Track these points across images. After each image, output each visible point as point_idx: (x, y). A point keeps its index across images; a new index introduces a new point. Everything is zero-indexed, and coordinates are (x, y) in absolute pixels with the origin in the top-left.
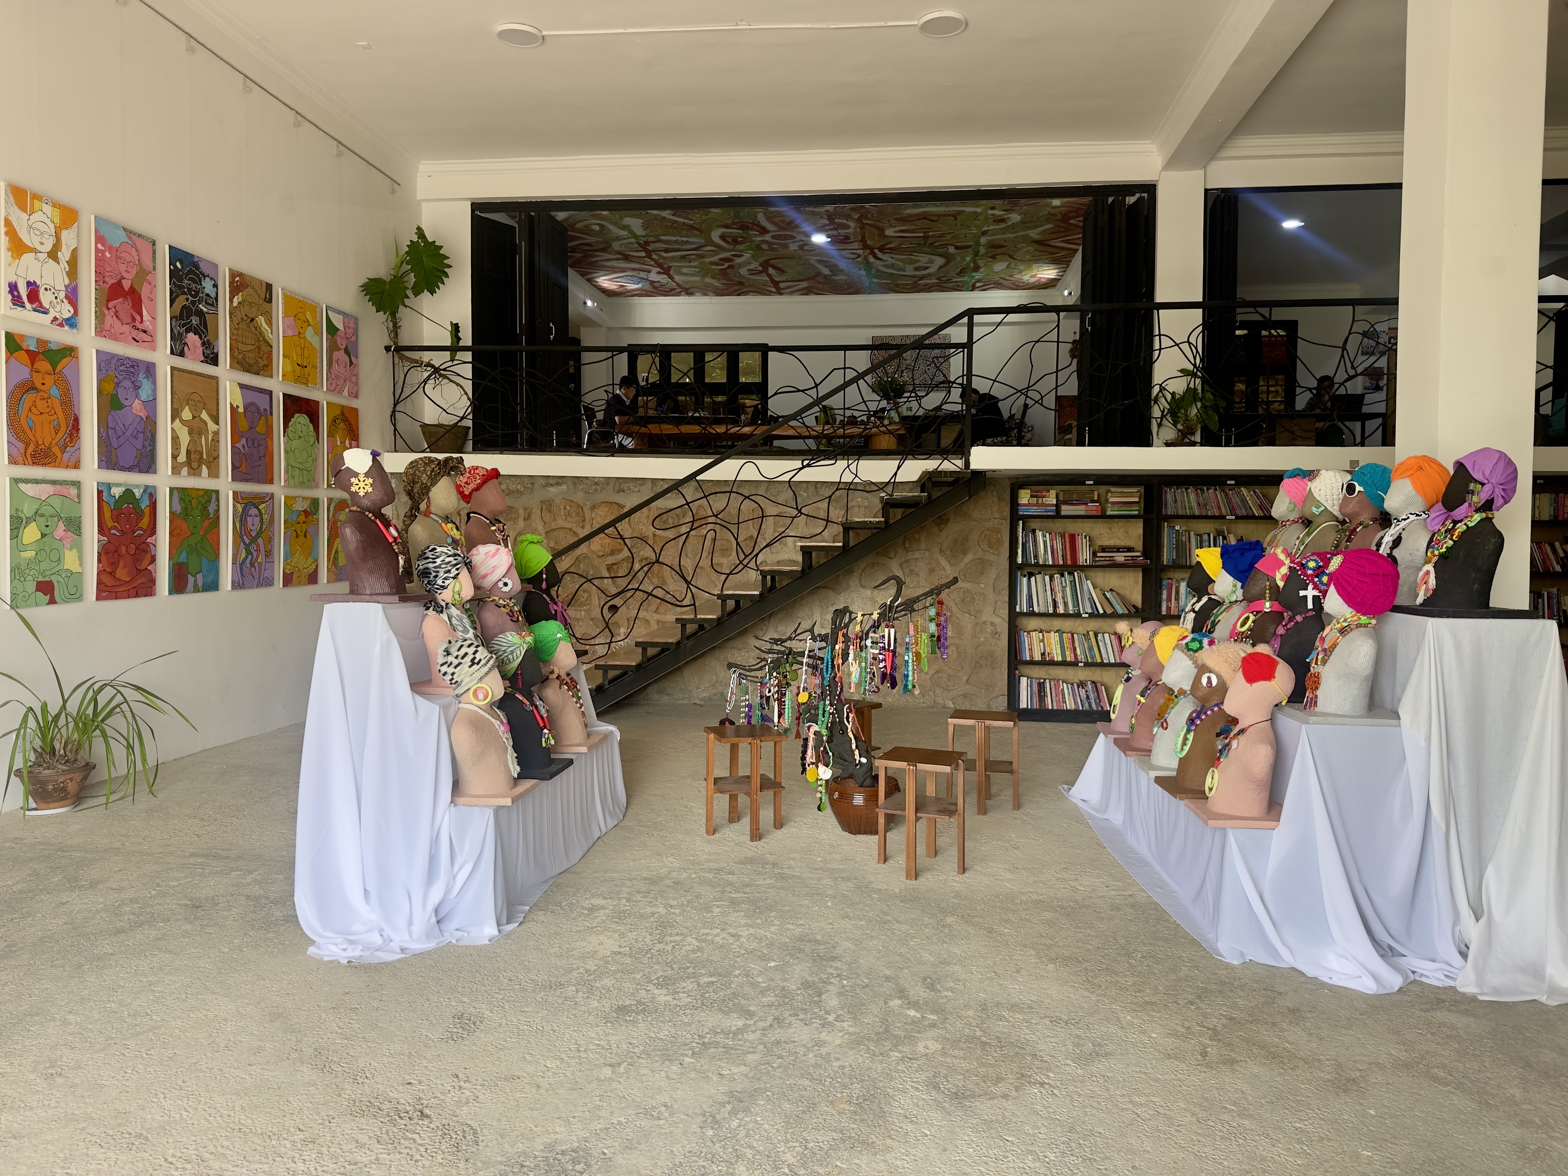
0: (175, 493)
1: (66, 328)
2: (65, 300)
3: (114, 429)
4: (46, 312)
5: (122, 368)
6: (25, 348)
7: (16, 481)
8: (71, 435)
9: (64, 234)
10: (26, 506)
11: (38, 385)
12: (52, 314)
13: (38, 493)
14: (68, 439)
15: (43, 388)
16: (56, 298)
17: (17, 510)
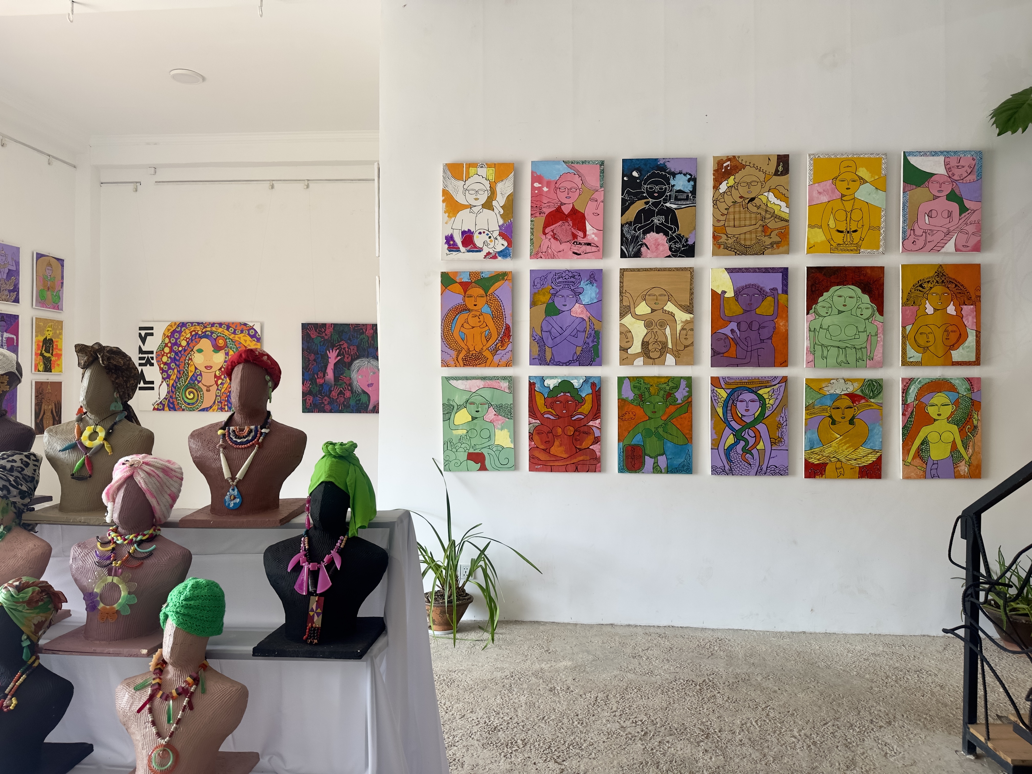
0: (627, 382)
1: (499, 258)
2: (499, 238)
3: (549, 332)
4: (480, 250)
5: (561, 280)
6: (458, 281)
7: (447, 379)
8: (502, 341)
9: (500, 187)
10: (457, 396)
11: (470, 306)
12: (486, 250)
13: (468, 386)
14: (499, 344)
15: (475, 308)
16: (490, 237)
17: (449, 400)
